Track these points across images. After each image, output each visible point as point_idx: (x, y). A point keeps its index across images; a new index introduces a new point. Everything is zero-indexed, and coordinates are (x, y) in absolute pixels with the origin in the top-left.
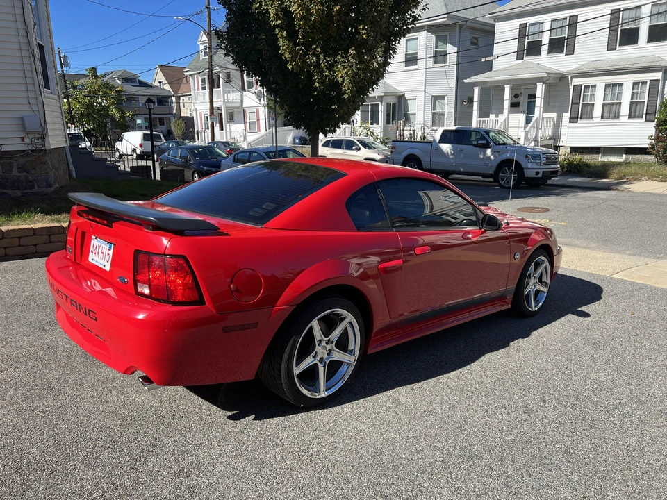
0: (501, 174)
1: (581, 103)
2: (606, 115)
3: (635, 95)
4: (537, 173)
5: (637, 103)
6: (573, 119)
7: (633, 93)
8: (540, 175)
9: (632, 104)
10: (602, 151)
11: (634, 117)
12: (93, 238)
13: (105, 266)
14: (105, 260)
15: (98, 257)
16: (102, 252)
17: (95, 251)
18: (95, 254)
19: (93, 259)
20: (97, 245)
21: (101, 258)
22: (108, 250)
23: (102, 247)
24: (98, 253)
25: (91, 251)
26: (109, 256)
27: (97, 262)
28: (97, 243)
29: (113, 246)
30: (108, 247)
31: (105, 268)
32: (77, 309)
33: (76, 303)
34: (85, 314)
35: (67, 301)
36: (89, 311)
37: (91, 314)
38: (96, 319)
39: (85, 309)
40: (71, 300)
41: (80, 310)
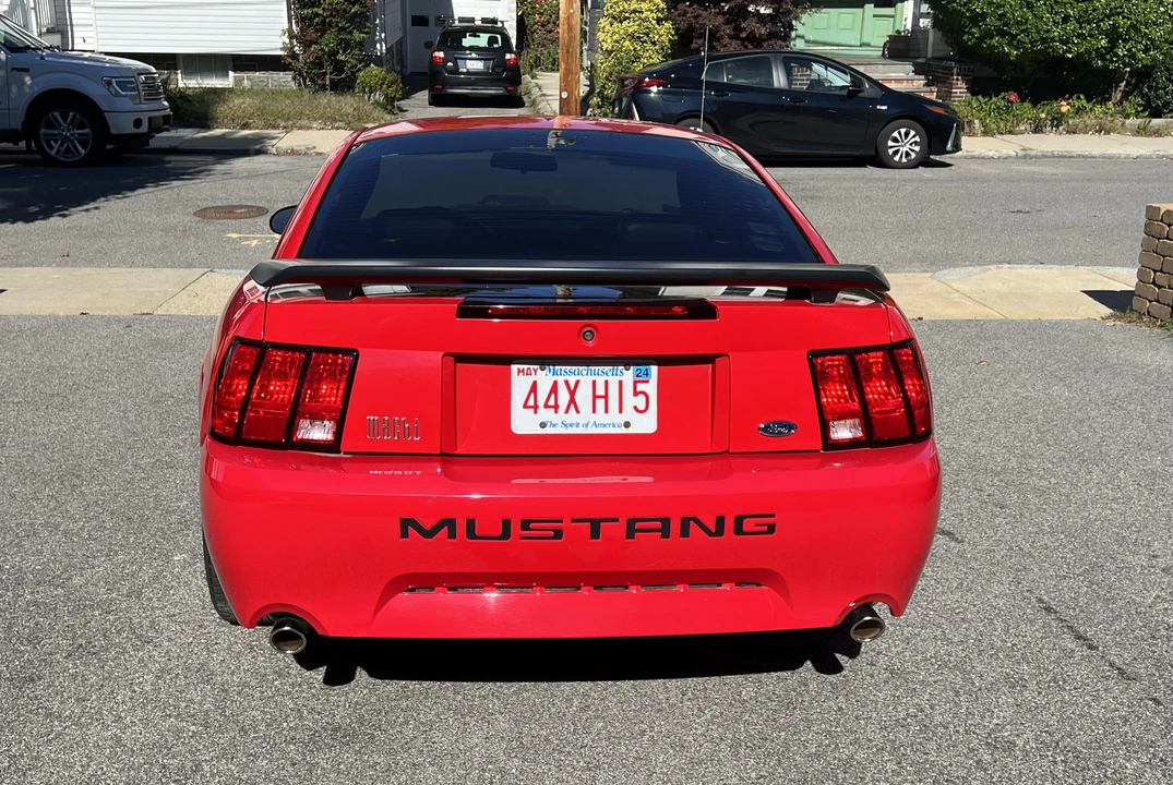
0: (43, 131)
4: (138, 123)
8: (144, 129)
10: (181, 64)
12: (519, 371)
13: (627, 425)
14: (621, 411)
15: (578, 412)
16: (595, 397)
17: (552, 402)
18: (556, 407)
19: (543, 425)
20: (555, 383)
21: (594, 411)
22: (635, 383)
23: (594, 382)
24: (572, 401)
25: (525, 406)
26: (642, 397)
27: (571, 425)
28: (555, 378)
29: (654, 369)
30: (628, 375)
31: (630, 431)
32: (666, 534)
33: (666, 522)
34: (711, 534)
35: (595, 534)
36: (739, 520)
37: (748, 524)
38: (771, 529)
39: (720, 521)
40: (631, 522)
41: (685, 532)
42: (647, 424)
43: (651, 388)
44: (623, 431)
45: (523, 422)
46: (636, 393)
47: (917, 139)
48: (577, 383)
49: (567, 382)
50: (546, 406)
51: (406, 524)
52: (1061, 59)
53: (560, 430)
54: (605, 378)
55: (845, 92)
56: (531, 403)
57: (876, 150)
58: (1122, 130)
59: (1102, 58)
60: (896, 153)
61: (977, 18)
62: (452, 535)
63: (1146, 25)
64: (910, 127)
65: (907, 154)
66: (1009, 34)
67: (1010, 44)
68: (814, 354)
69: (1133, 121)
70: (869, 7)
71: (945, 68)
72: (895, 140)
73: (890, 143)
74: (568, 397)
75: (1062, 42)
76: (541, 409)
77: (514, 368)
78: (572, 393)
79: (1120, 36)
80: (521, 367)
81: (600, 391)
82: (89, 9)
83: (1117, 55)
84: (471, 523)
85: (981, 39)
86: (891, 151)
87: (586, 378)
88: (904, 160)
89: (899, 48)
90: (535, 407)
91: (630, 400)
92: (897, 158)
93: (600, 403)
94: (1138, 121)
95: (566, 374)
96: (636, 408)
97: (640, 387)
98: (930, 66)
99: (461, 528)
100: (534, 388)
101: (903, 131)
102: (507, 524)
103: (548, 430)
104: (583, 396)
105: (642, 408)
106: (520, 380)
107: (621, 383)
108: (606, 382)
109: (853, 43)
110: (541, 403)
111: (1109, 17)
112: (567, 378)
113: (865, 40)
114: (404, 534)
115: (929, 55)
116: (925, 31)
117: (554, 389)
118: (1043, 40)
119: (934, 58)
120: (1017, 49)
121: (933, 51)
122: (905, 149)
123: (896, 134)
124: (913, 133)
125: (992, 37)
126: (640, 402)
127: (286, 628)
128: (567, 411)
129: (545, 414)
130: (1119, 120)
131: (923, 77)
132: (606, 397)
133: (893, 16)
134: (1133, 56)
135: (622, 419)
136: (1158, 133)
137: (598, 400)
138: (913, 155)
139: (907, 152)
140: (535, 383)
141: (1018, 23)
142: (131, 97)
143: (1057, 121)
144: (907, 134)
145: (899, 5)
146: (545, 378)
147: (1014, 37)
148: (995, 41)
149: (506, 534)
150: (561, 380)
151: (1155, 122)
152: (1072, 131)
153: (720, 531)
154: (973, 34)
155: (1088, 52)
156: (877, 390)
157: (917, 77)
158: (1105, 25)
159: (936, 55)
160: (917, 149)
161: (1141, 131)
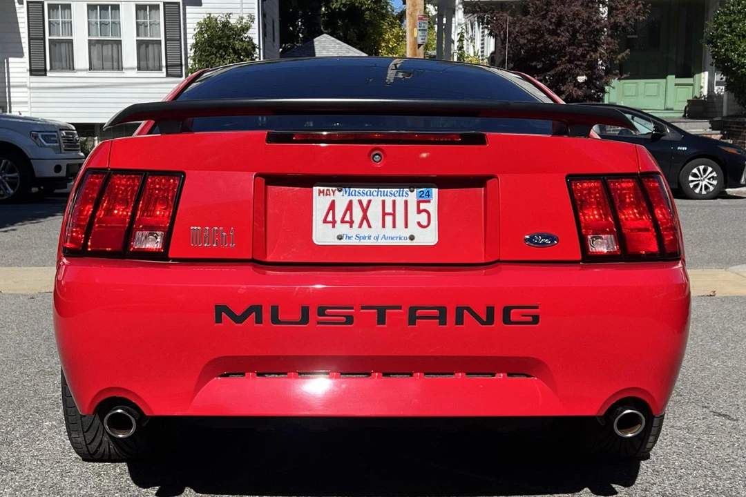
1: (47, 37)
2: (95, 62)
3: (142, 28)
4: (58, 168)
5: (147, 43)
6: (37, 70)
7: (138, 25)
8: (63, 173)
9: (140, 44)
10: (97, 131)
11: (147, 69)
12: (320, 192)
13: (412, 238)
14: (406, 226)
15: (369, 226)
16: (384, 214)
17: (347, 218)
18: (351, 223)
19: (340, 238)
20: (351, 202)
21: (384, 226)
22: (419, 203)
23: (384, 202)
24: (365, 217)
25: (325, 221)
26: (424, 215)
27: (364, 238)
28: (351, 198)
29: (435, 191)
30: (412, 196)
31: (414, 243)
32: (443, 322)
33: (443, 310)
34: (483, 323)
35: (381, 320)
36: (507, 311)
37: (515, 315)
38: (536, 319)
39: (490, 311)
40: (413, 310)
41: (460, 320)
42: (429, 237)
43: (432, 207)
44: (408, 243)
45: (323, 235)
46: (419, 211)
47: (714, 174)
48: (369, 202)
49: (360, 202)
50: (343, 221)
51: (220, 310)
53: (354, 242)
54: (393, 198)
55: (649, 136)
56: (330, 218)
57: (679, 184)
60: (696, 186)
62: (259, 320)
64: (707, 165)
65: (706, 187)
68: (572, 178)
70: (671, 78)
71: (738, 123)
72: (695, 175)
73: (691, 178)
74: (361, 214)
76: (338, 224)
77: (316, 189)
78: (365, 211)
80: (322, 188)
81: (389, 209)
82: (26, 89)
84: (275, 310)
86: (691, 185)
87: (376, 198)
88: (704, 192)
89: (696, 109)
90: (334, 223)
91: (414, 217)
92: (697, 191)
93: (389, 219)
95: (359, 195)
96: (419, 224)
97: (423, 206)
98: (725, 122)
99: (267, 316)
100: (332, 206)
101: (701, 168)
102: (305, 311)
103: (344, 242)
104: (374, 213)
105: (425, 223)
106: (321, 199)
107: (406, 202)
108: (394, 202)
109: (658, 107)
110: (338, 218)
112: (361, 198)
113: (669, 106)
114: (219, 320)
115: (725, 114)
116: (719, 96)
117: (350, 207)
119: (728, 117)
121: (728, 109)
122: (704, 183)
123: (695, 171)
124: (710, 169)
126: (423, 218)
127: (119, 411)
128: (360, 226)
129: (342, 229)
131: (719, 132)
132: (394, 215)
133: (692, 85)
135: (407, 233)
137: (387, 217)
138: (712, 188)
139: (706, 185)
140: (333, 203)
142: (54, 148)
144: (705, 170)
145: (697, 76)
146: (342, 198)
149: (305, 320)
150: (355, 200)
153: (490, 320)
156: (630, 215)
157: (714, 132)
159: (730, 114)
160: (715, 182)
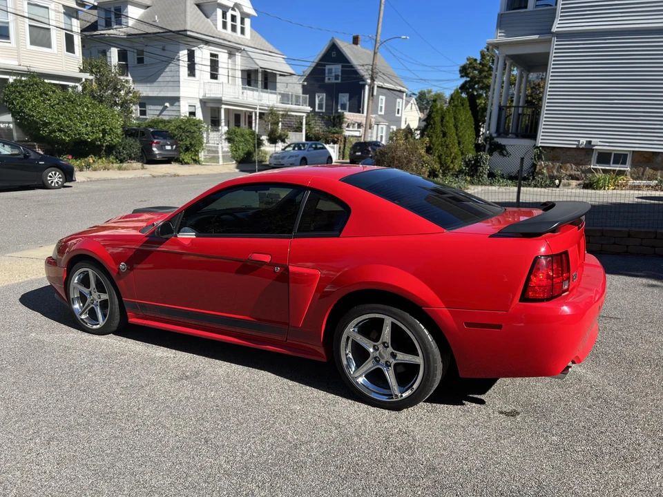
47: (60, 176)
52: (85, 142)
55: (22, 156)
57: (43, 182)
58: (113, 169)
59: (100, 141)
60: (52, 182)
61: (46, 124)
63: (115, 128)
64: (56, 171)
65: (57, 182)
66: (64, 131)
67: (64, 135)
69: (116, 165)
72: (50, 177)
75: (87, 135)
79: (106, 133)
83: (105, 140)
85: (50, 133)
86: (50, 182)
88: (56, 185)
92: (53, 185)
94: (118, 165)
101: (53, 173)
111: (102, 125)
118: (79, 134)
120: (68, 137)
122: (56, 180)
123: (50, 174)
124: (58, 173)
125: (55, 132)
130: (111, 165)
134: (112, 140)
136: (125, 169)
138: (60, 183)
141: (68, 127)
143: (88, 166)
144: (55, 174)
147: (66, 132)
148: (57, 134)
151: (125, 165)
152: (95, 170)
154: (46, 131)
155: (96, 139)
158: (101, 128)
159: (20, 139)
160: (61, 180)
161: (119, 169)
